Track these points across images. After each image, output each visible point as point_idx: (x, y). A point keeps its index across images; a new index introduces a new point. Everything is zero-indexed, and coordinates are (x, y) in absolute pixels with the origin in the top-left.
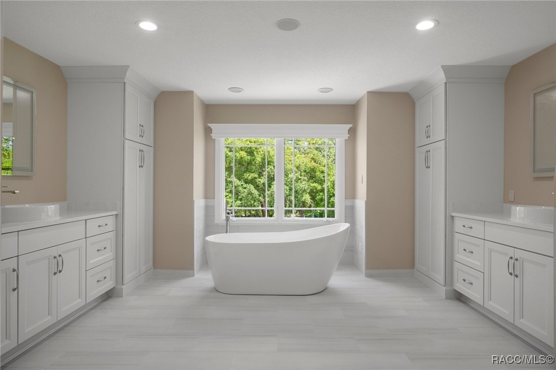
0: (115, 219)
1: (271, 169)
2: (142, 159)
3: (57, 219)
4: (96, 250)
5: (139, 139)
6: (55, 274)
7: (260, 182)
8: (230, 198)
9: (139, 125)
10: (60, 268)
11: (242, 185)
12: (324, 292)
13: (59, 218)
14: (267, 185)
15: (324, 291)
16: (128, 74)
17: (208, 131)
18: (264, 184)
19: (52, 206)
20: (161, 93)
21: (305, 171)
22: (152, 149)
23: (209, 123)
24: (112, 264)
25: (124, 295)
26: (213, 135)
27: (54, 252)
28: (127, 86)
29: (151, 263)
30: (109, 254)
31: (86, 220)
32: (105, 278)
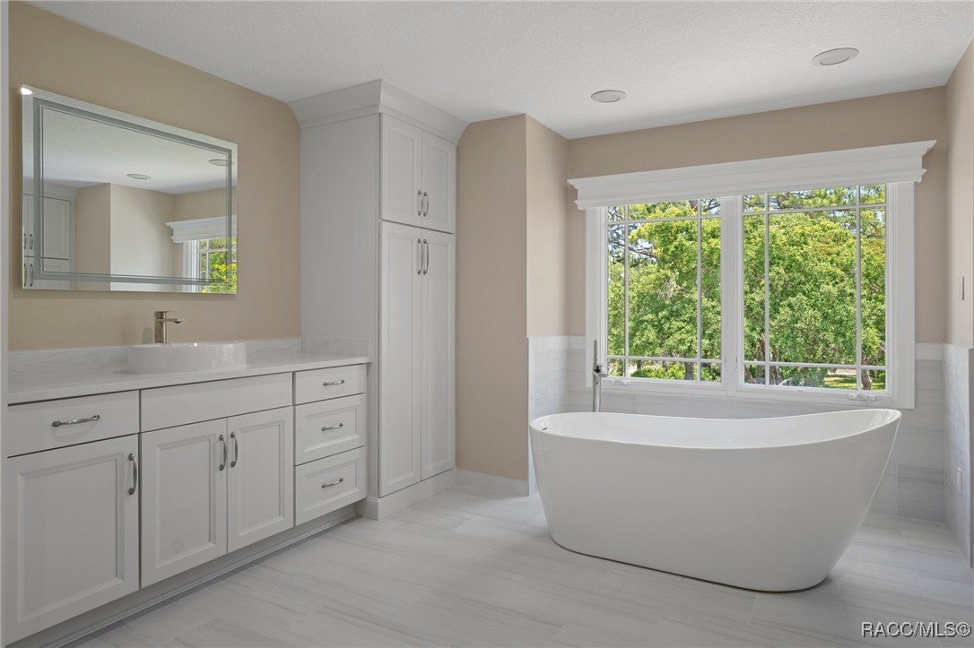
0: (364, 371)
1: (778, 273)
2: (424, 258)
3: (241, 367)
4: (321, 428)
5: (418, 221)
6: (222, 468)
7: (754, 299)
8: (688, 332)
9: (416, 193)
10: (230, 458)
11: (714, 307)
12: (817, 589)
13: (246, 366)
14: (768, 307)
15: (819, 587)
16: (385, 98)
17: (569, 195)
18: (762, 304)
19: (231, 346)
20: (468, 127)
21: (867, 276)
22: (454, 237)
23: (570, 178)
24: (359, 455)
25: (379, 517)
26: (580, 204)
27: (220, 428)
28: (385, 119)
29: (450, 459)
30: (351, 437)
31: (294, 373)
32: (341, 480)
